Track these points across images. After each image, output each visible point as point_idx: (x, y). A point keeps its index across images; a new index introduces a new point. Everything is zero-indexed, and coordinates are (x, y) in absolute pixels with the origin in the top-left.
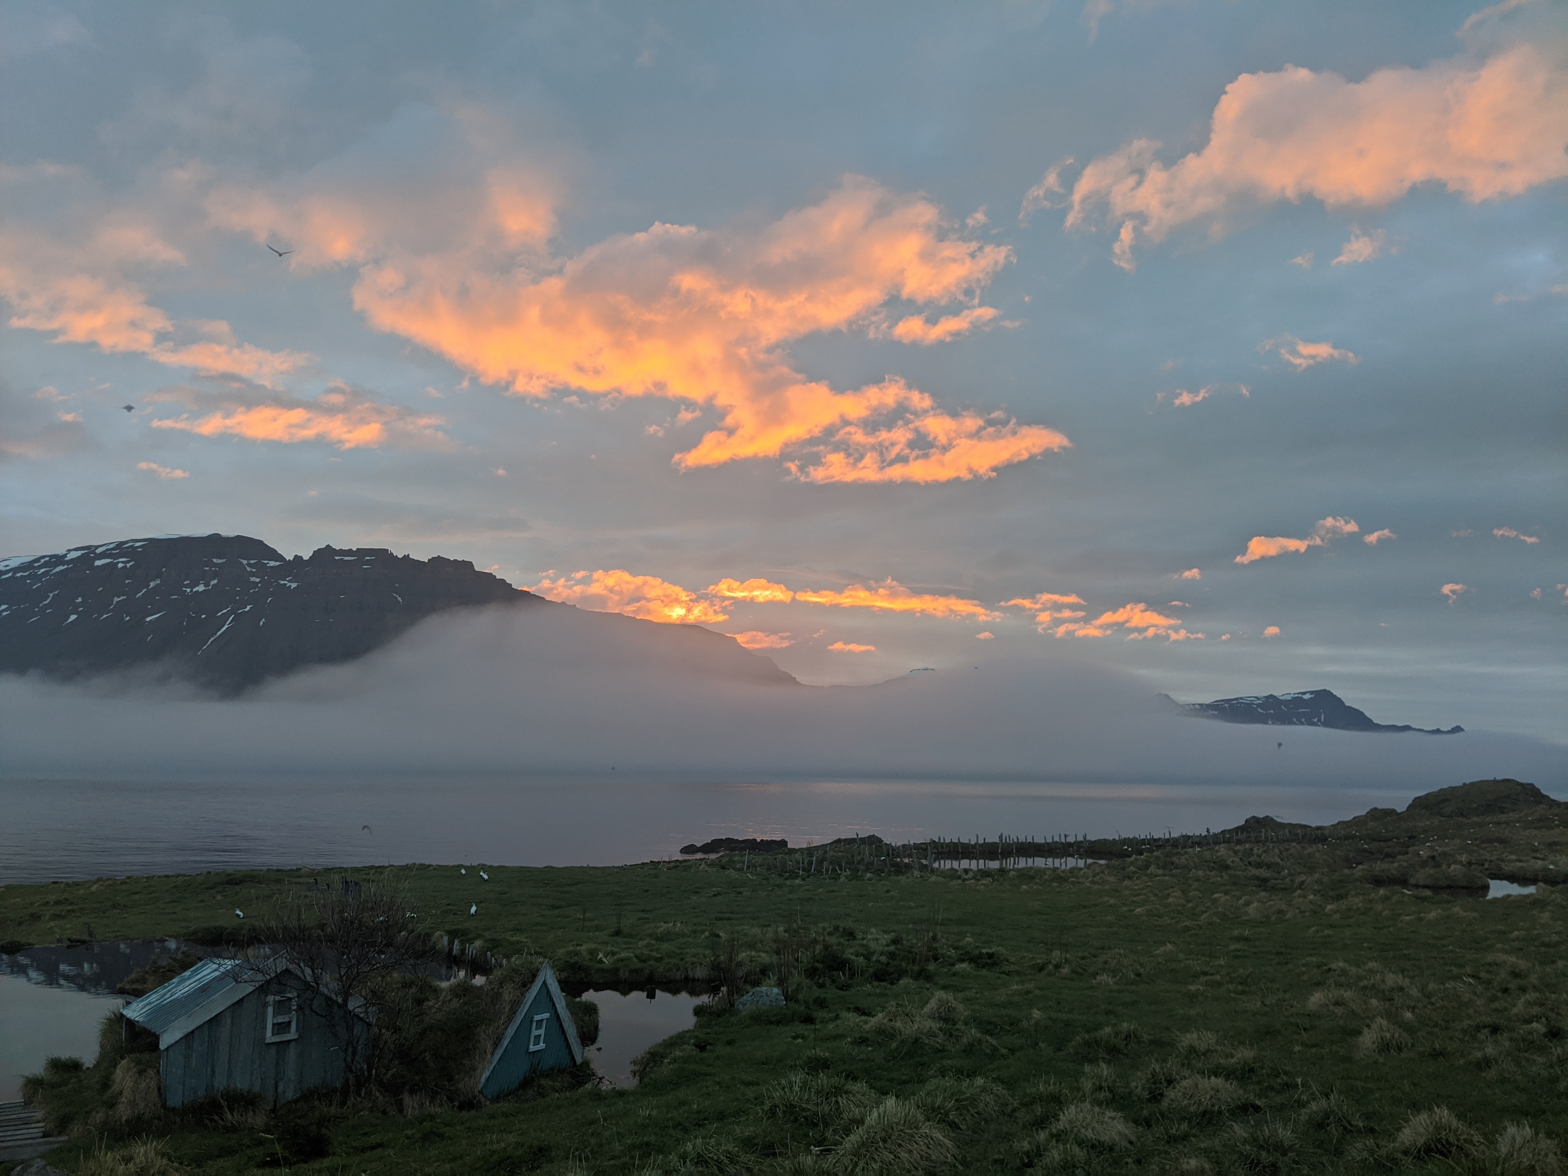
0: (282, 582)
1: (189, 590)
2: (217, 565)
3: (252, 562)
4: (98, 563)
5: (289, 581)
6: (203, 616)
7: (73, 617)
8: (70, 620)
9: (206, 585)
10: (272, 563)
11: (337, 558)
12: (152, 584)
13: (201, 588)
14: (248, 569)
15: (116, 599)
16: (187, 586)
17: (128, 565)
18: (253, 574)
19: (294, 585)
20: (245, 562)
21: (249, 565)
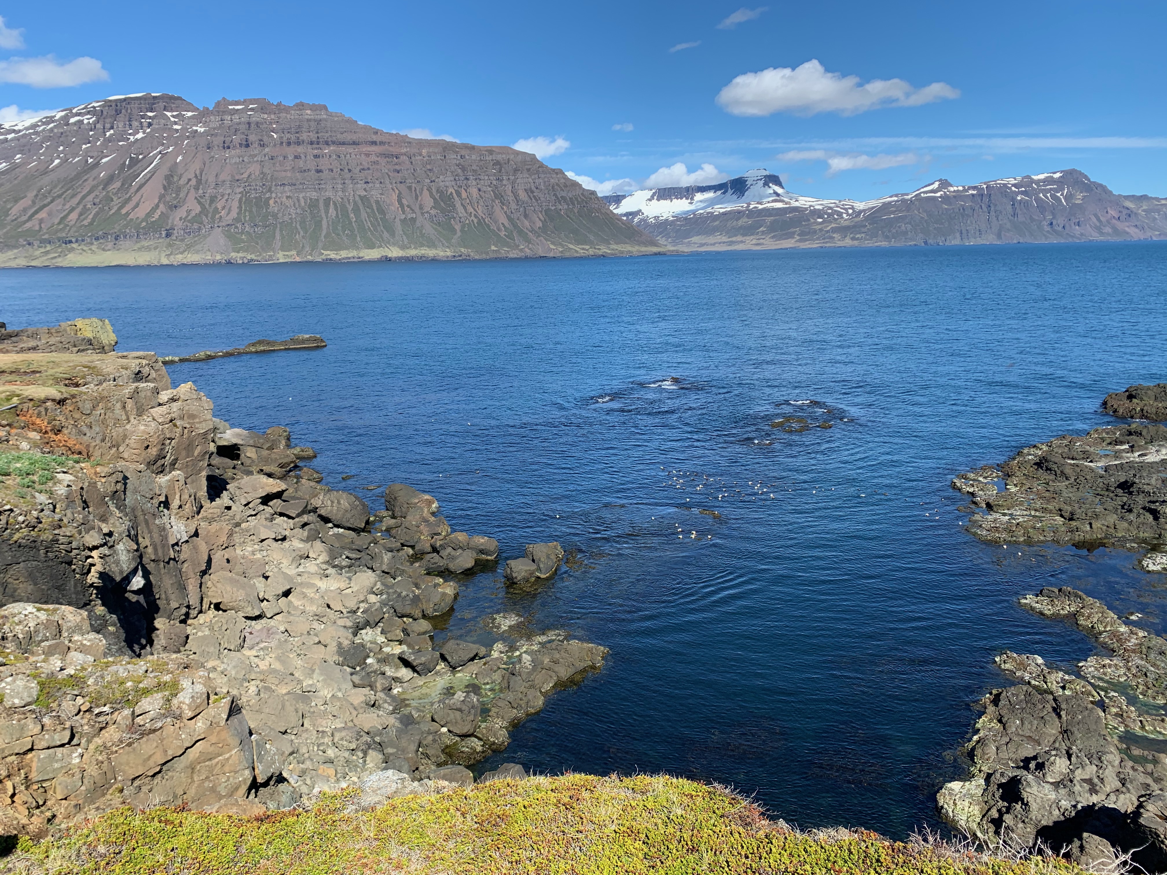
0: (195, 128)
1: (131, 137)
2: (150, 118)
3: (175, 113)
4: (72, 120)
5: (201, 127)
6: (140, 157)
7: (57, 161)
8: (54, 164)
9: (144, 133)
10: (190, 114)
11: (230, 107)
12: (108, 134)
13: (140, 136)
14: (172, 119)
15: (84, 146)
16: (130, 134)
17: (91, 121)
18: (176, 123)
19: (202, 130)
20: (169, 114)
21: (173, 116)
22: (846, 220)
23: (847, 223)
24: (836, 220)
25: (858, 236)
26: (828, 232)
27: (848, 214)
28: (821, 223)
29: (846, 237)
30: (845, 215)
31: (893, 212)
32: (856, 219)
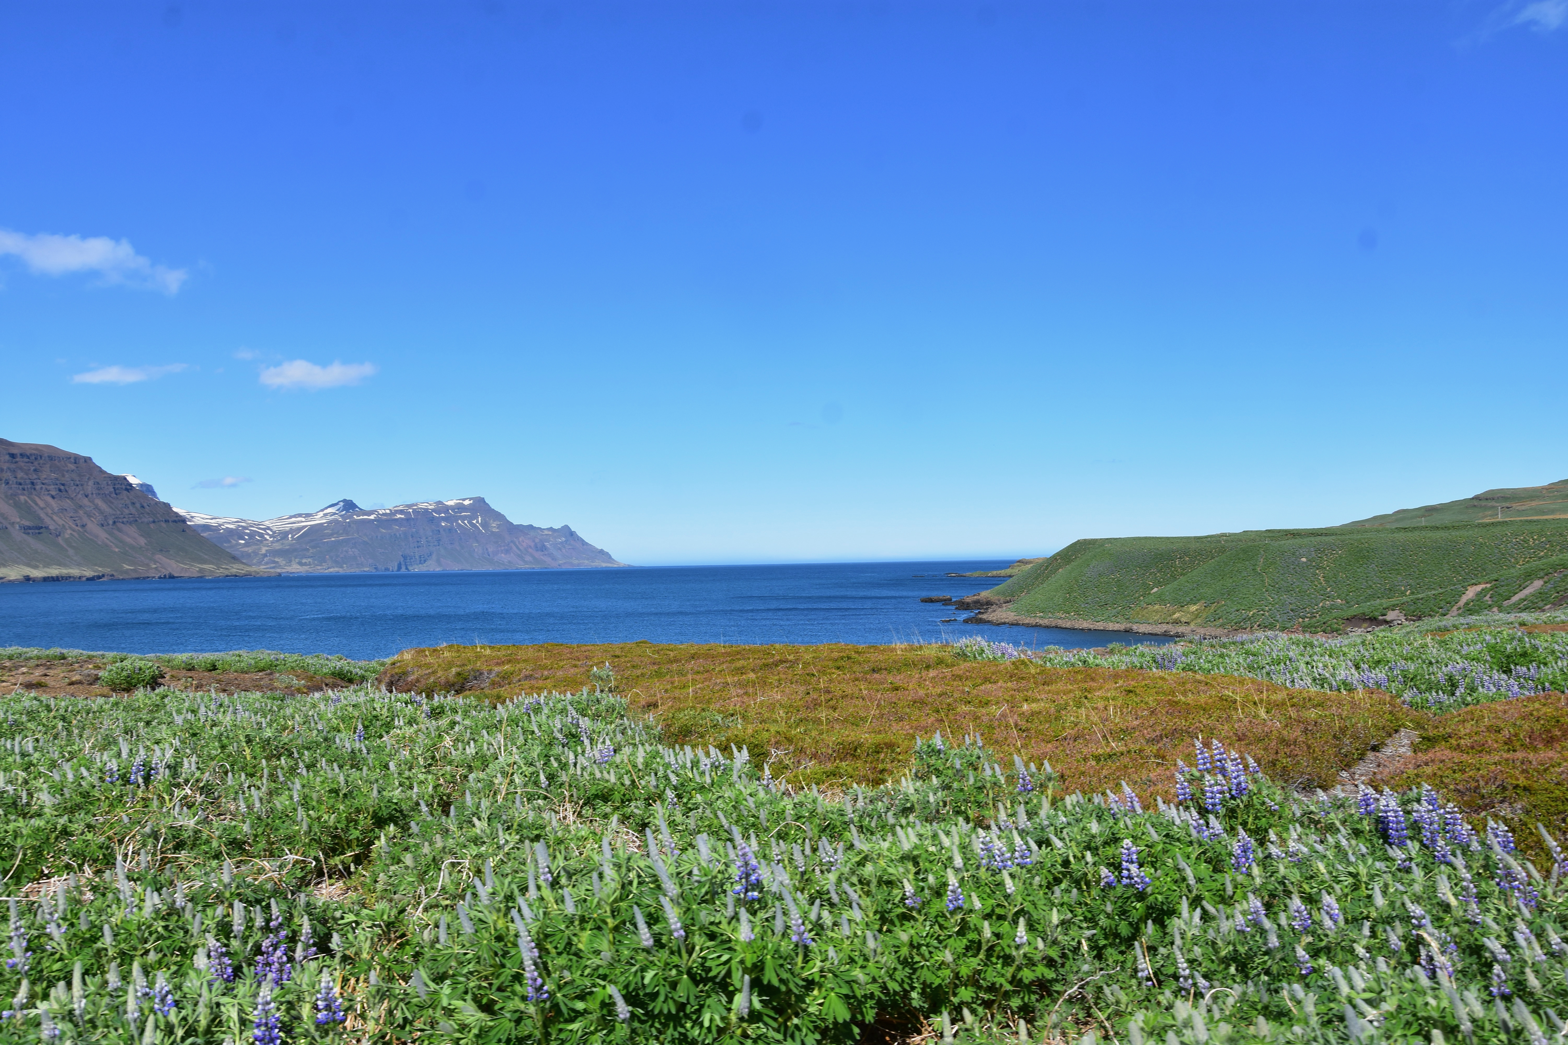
22: (272, 542)
23: (277, 546)
24: (261, 541)
25: (304, 561)
26: (265, 555)
27: (271, 536)
28: (245, 545)
29: (291, 561)
30: (267, 537)
31: (331, 535)
32: (285, 542)
